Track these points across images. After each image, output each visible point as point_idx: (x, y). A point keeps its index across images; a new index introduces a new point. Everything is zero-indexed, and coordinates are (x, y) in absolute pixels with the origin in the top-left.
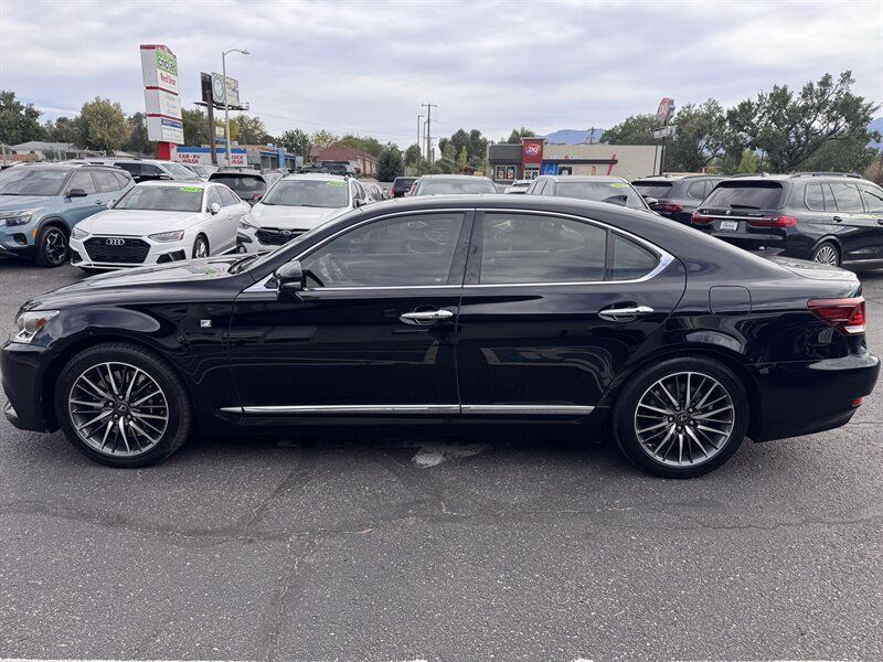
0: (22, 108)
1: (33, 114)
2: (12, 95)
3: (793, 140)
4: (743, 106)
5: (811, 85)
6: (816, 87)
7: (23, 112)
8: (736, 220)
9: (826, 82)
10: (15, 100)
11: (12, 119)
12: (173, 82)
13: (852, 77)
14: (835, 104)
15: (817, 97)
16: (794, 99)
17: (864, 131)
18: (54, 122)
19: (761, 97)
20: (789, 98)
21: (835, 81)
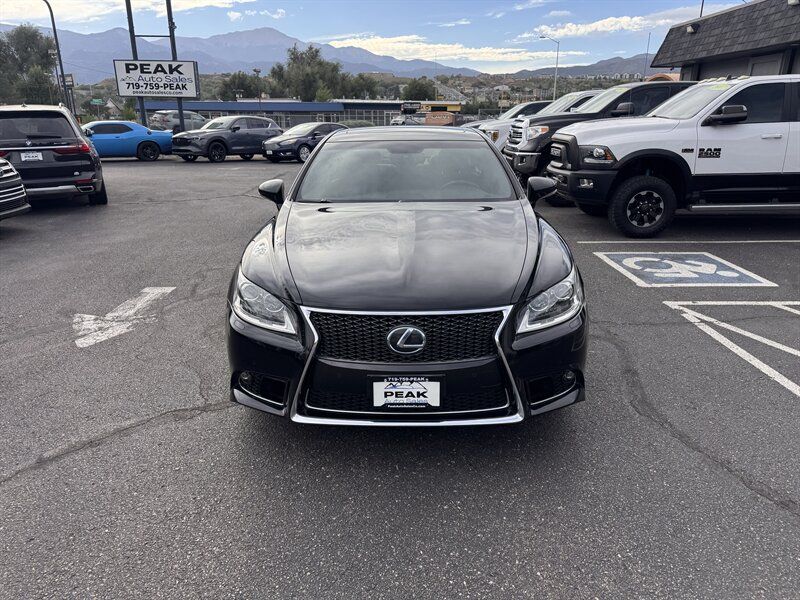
8: (38, 151)
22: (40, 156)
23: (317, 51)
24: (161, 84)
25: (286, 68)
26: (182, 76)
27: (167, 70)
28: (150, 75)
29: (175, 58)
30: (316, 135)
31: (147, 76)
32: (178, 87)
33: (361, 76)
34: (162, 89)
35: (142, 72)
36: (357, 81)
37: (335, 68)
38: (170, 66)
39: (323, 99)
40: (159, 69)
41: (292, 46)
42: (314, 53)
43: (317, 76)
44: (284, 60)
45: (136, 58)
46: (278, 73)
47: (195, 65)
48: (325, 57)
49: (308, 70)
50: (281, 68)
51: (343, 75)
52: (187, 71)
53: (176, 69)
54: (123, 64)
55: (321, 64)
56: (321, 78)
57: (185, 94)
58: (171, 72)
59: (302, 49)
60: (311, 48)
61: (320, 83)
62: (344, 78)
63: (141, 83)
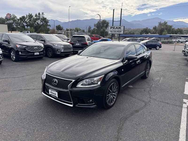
3: (35, 25)
4: (23, 17)
5: (36, 14)
6: (38, 15)
8: (79, 43)
9: (39, 14)
13: (44, 14)
14: (42, 19)
15: (38, 17)
16: (34, 17)
17: (48, 24)
19: (27, 15)
20: (33, 16)
21: (41, 14)
22: (79, 44)
23: (166, 23)
24: (116, 31)
25: (157, 27)
26: (121, 29)
27: (118, 28)
28: (115, 29)
29: (120, 26)
30: (147, 43)
31: (114, 29)
32: (120, 32)
33: (178, 29)
34: (116, 32)
35: (113, 29)
36: (177, 30)
37: (171, 27)
38: (119, 27)
39: (165, 34)
40: (117, 28)
41: (160, 22)
42: (165, 23)
43: (165, 29)
44: (157, 25)
45: (113, 26)
46: (155, 28)
47: (124, 27)
48: (169, 24)
49: (163, 27)
50: (156, 27)
51: (173, 28)
52: (122, 28)
53: (120, 28)
54: (110, 27)
55: (167, 26)
56: (166, 29)
57: (121, 33)
58: (119, 29)
59: (163, 22)
60: (165, 22)
61: (165, 31)
62: (173, 29)
63: (113, 31)
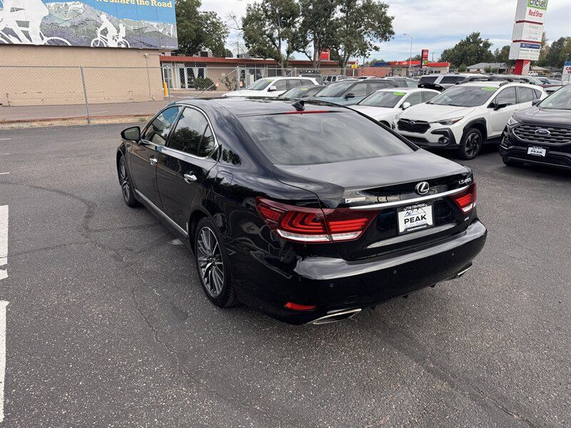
0: (481, 42)
1: (487, 45)
2: (478, 35)
7: (481, 45)
10: (479, 37)
11: (473, 50)
12: (541, 15)
18: (500, 49)
